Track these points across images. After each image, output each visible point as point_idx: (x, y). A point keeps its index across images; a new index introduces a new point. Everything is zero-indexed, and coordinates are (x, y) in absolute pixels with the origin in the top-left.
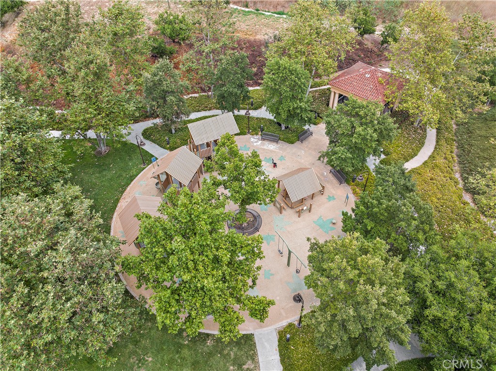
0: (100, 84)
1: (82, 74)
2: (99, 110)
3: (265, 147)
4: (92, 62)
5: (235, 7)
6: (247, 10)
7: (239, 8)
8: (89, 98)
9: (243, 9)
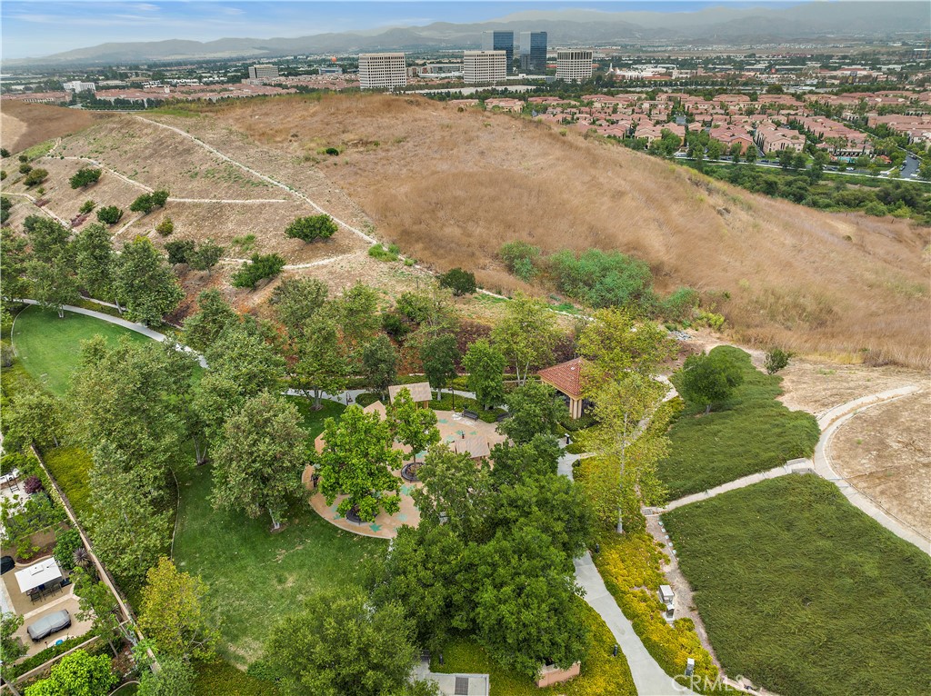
0: (326, 346)
1: (315, 337)
2: (322, 366)
3: (463, 423)
4: (324, 329)
5: (488, 293)
6: (500, 297)
7: (491, 294)
8: (316, 355)
9: (496, 296)
